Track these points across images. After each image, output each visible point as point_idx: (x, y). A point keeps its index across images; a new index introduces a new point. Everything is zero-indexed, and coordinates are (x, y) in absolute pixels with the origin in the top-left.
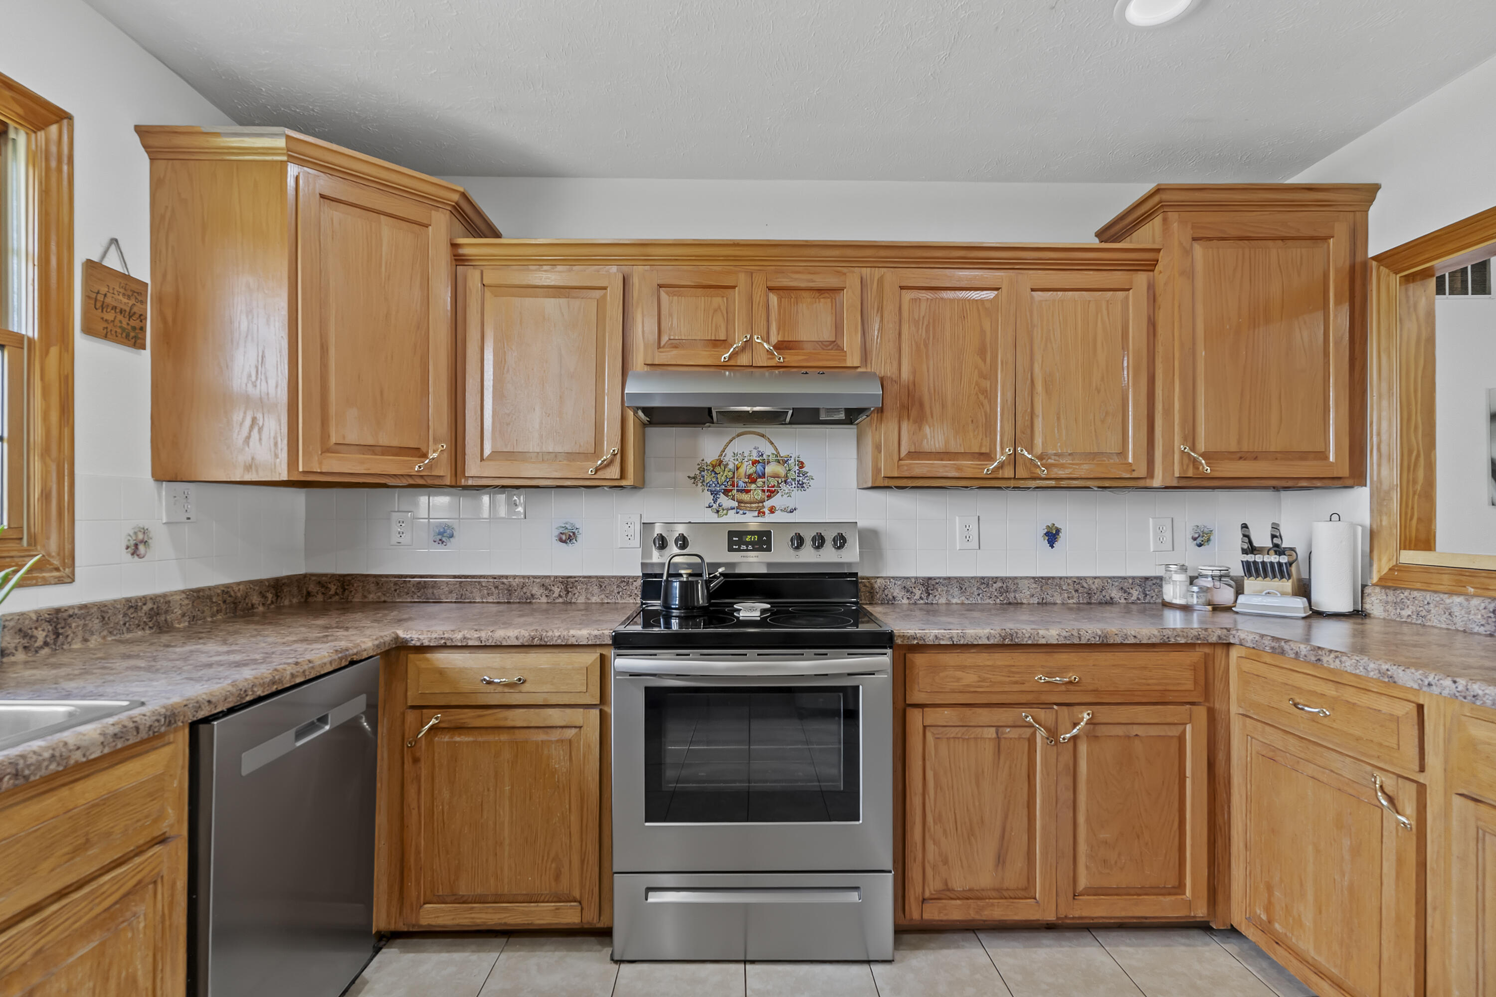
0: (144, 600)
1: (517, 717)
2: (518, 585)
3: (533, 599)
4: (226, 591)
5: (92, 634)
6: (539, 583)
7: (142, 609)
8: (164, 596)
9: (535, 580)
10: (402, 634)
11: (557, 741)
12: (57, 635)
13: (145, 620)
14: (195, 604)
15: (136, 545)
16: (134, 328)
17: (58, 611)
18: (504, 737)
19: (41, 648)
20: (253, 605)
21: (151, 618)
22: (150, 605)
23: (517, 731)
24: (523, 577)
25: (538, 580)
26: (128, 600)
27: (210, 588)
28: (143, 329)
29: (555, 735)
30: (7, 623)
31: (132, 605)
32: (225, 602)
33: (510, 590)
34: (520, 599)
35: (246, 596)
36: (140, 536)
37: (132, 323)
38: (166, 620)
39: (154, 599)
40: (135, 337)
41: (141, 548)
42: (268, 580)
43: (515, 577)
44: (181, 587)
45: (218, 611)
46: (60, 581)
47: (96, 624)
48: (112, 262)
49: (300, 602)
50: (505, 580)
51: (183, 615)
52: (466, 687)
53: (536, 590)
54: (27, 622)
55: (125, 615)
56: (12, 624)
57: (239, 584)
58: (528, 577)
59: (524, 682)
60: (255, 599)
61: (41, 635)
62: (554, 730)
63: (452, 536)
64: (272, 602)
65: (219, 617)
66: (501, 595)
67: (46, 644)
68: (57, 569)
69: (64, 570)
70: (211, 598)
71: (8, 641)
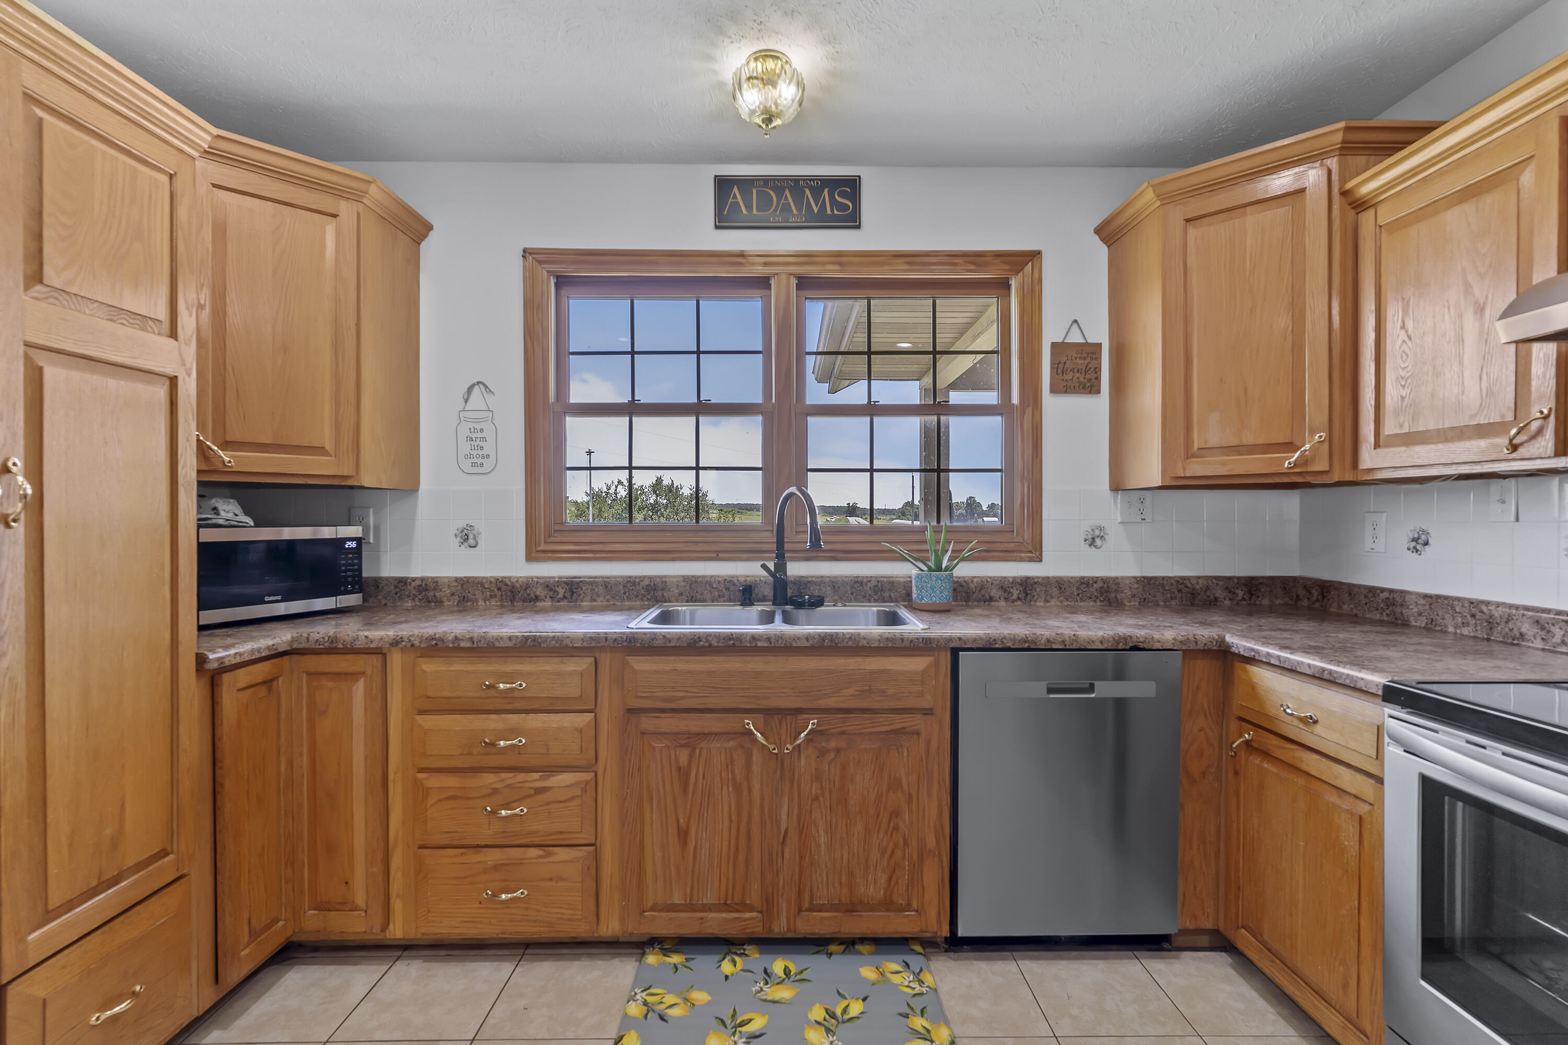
0: (1096, 580)
1: (1311, 763)
2: (1501, 617)
3: (1523, 640)
4: (1181, 582)
5: (1052, 597)
6: (1531, 617)
7: (1093, 586)
8: (1117, 578)
9: (1526, 613)
10: (1229, 638)
11: (1347, 811)
12: (1027, 594)
13: (1096, 594)
14: (1146, 589)
15: (1093, 539)
16: (1090, 380)
17: (1028, 578)
18: (1301, 781)
19: (1016, 600)
20: (1216, 599)
21: (1102, 594)
22: (1100, 584)
23: (1313, 780)
24: (1511, 606)
25: (1530, 614)
26: (1083, 578)
27: (1163, 578)
28: (1098, 379)
29: (1346, 803)
30: (994, 582)
31: (1085, 583)
32: (1179, 591)
33: (1491, 624)
34: (1504, 637)
35: (1207, 588)
36: (1097, 532)
37: (1088, 376)
38: (1116, 597)
39: (1104, 580)
40: (1091, 387)
41: (1098, 541)
42: (1239, 578)
43: (1498, 605)
44: (1137, 574)
45: (1171, 598)
46: (1031, 560)
47: (1055, 591)
48: (1075, 337)
49: (1286, 604)
50: (1484, 608)
51: (1134, 596)
52: (1272, 711)
53: (1526, 628)
54: (1006, 583)
55: (1078, 588)
56: (997, 582)
57: (1199, 577)
58: (1517, 607)
59: (1316, 722)
60: (1220, 593)
61: (1015, 593)
62: (1348, 797)
63: (1426, 543)
64: (1244, 599)
65: (1174, 603)
66: (1479, 628)
67: (1019, 599)
68: (1031, 552)
69: (1035, 553)
70: (1163, 586)
71: (994, 592)
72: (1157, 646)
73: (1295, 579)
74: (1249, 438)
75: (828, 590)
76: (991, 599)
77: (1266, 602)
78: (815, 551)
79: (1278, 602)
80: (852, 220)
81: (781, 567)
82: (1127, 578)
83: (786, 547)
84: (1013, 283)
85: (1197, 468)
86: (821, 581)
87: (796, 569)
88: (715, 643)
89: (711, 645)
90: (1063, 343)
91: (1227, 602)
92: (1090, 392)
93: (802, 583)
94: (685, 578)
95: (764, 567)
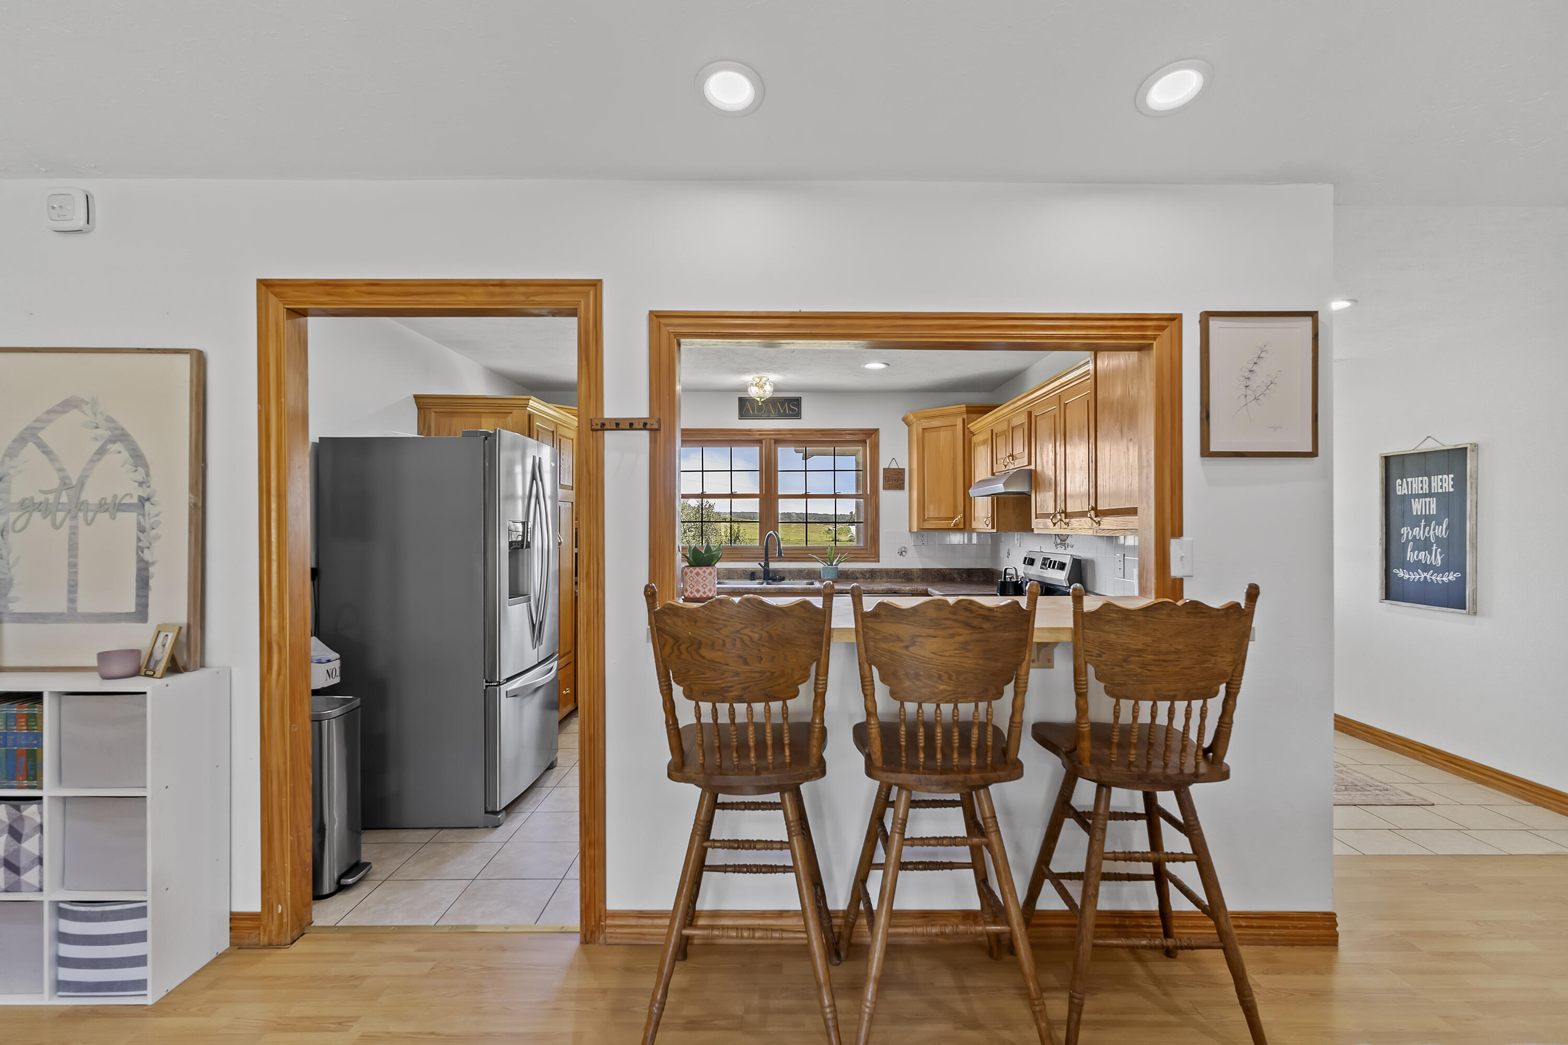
0: (902, 570)
4: (939, 571)
5: (885, 578)
7: (901, 572)
8: (911, 569)
12: (872, 576)
13: (902, 576)
14: (924, 574)
15: (902, 553)
17: (873, 569)
20: (954, 578)
21: (904, 576)
22: (904, 572)
26: (899, 569)
27: (931, 569)
28: (903, 483)
30: (856, 570)
31: (899, 571)
32: (938, 575)
35: (951, 574)
36: (903, 549)
37: (899, 483)
38: (911, 578)
39: (906, 570)
40: (900, 487)
41: (904, 553)
42: (964, 569)
44: (921, 567)
45: (935, 578)
46: (875, 561)
47: (886, 575)
48: (894, 466)
49: (984, 580)
51: (918, 577)
54: (863, 571)
55: (895, 573)
56: (858, 570)
57: (947, 569)
60: (956, 576)
61: (868, 575)
64: (966, 578)
65: (936, 580)
67: (869, 578)
69: (876, 557)
70: (931, 572)
71: (858, 575)
72: (903, 592)
73: (988, 569)
74: (942, 515)
75: (787, 574)
76: (857, 578)
77: (975, 579)
78: (780, 558)
79: (980, 579)
80: (797, 415)
81: (767, 564)
82: (916, 569)
83: (769, 556)
84: (868, 441)
85: (927, 526)
86: (784, 571)
87: (773, 565)
88: (741, 591)
89: (739, 592)
90: (888, 468)
91: (959, 579)
92: (900, 489)
93: (776, 571)
94: (726, 569)
95: (759, 564)
